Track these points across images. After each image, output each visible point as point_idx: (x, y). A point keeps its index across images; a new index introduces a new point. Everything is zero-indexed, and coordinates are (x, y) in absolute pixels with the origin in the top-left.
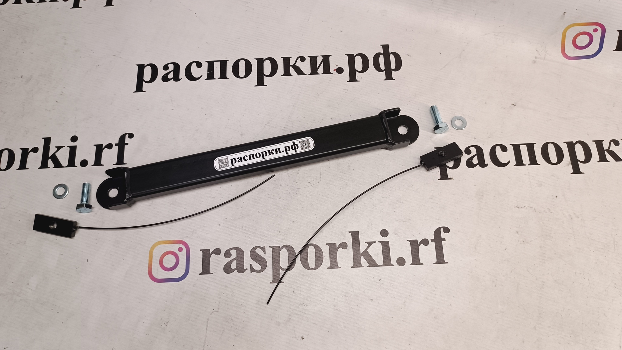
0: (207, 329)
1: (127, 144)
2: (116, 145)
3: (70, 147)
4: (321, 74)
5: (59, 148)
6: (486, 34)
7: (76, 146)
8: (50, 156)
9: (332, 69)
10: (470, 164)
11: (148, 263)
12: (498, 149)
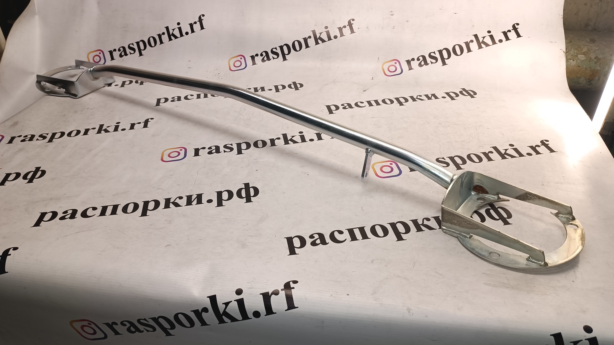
0: (197, 174)
1: (150, 121)
2: (143, 122)
3: (115, 126)
4: (260, 92)
5: (108, 127)
6: (345, 73)
7: (119, 125)
8: (103, 129)
9: (266, 89)
10: (344, 108)
11: (161, 156)
12: (359, 104)
